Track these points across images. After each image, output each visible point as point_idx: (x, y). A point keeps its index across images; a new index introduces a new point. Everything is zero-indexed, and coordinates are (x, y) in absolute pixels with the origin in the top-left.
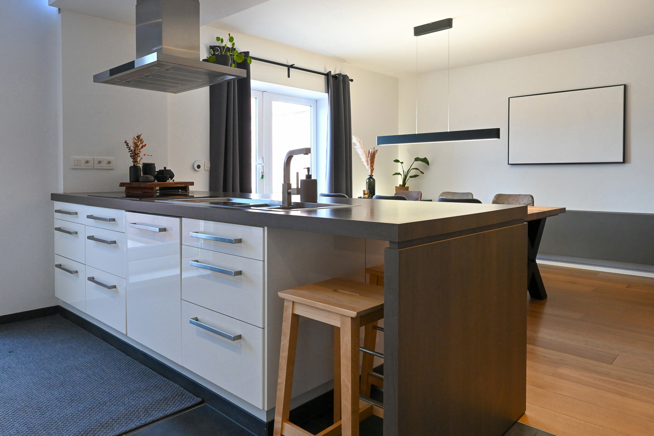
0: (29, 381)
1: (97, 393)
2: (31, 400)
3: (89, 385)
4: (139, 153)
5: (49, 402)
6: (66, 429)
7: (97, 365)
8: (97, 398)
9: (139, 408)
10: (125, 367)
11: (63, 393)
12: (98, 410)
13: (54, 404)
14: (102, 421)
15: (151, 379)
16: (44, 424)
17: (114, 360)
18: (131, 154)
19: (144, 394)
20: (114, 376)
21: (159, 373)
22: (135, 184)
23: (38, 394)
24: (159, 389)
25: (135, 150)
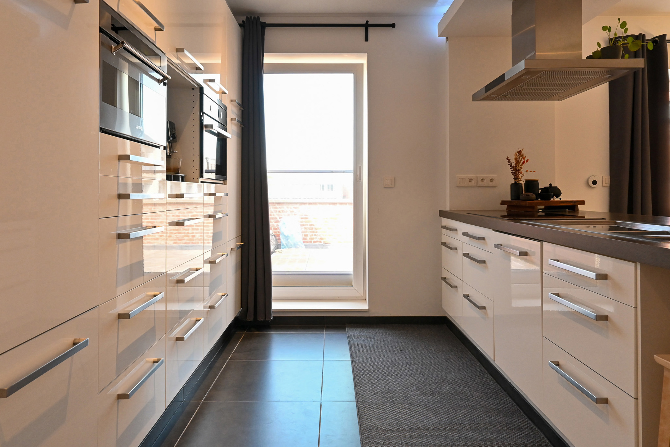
0: (408, 381)
1: (460, 412)
2: (405, 399)
3: (455, 402)
4: (520, 170)
5: (418, 407)
6: (425, 438)
7: (467, 385)
8: (459, 418)
9: (495, 444)
10: (492, 395)
11: (431, 401)
12: (456, 430)
13: (422, 409)
14: (457, 443)
15: (515, 417)
16: (409, 426)
17: (484, 384)
18: (512, 171)
19: (504, 431)
20: (479, 401)
21: (525, 413)
22: (516, 202)
23: (412, 396)
24: (521, 431)
25: (516, 167)
